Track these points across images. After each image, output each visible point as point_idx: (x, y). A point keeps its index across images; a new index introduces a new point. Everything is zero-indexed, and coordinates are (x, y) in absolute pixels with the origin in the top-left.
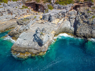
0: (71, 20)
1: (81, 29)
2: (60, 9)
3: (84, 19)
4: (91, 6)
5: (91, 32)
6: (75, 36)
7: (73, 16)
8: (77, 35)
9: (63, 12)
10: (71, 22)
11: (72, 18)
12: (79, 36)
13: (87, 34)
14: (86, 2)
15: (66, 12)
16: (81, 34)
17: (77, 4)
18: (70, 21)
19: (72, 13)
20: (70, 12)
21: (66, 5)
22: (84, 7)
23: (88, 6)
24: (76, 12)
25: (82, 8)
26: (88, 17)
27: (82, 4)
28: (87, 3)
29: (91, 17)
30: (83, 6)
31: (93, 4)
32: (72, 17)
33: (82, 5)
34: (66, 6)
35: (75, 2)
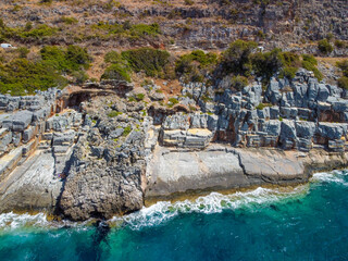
0: (57, 148)
1: (80, 185)
2: (7, 111)
3: (95, 140)
4: (127, 94)
5: (120, 188)
6: (59, 218)
7: (68, 132)
8: (66, 212)
9: (15, 123)
10: (58, 159)
11: (60, 143)
12: (74, 215)
13: (102, 200)
14: (107, 83)
15: (33, 120)
16: (80, 205)
17: (77, 89)
18: (53, 156)
19: (61, 122)
20: (50, 120)
21: (29, 94)
22: (103, 98)
23: (119, 95)
24: (78, 116)
25: (97, 101)
26: (112, 134)
27: (97, 87)
28: (111, 83)
29: (119, 131)
30: (99, 94)
31: (131, 88)
32: (61, 135)
33: (97, 90)
34: (32, 96)
35: (71, 83)
